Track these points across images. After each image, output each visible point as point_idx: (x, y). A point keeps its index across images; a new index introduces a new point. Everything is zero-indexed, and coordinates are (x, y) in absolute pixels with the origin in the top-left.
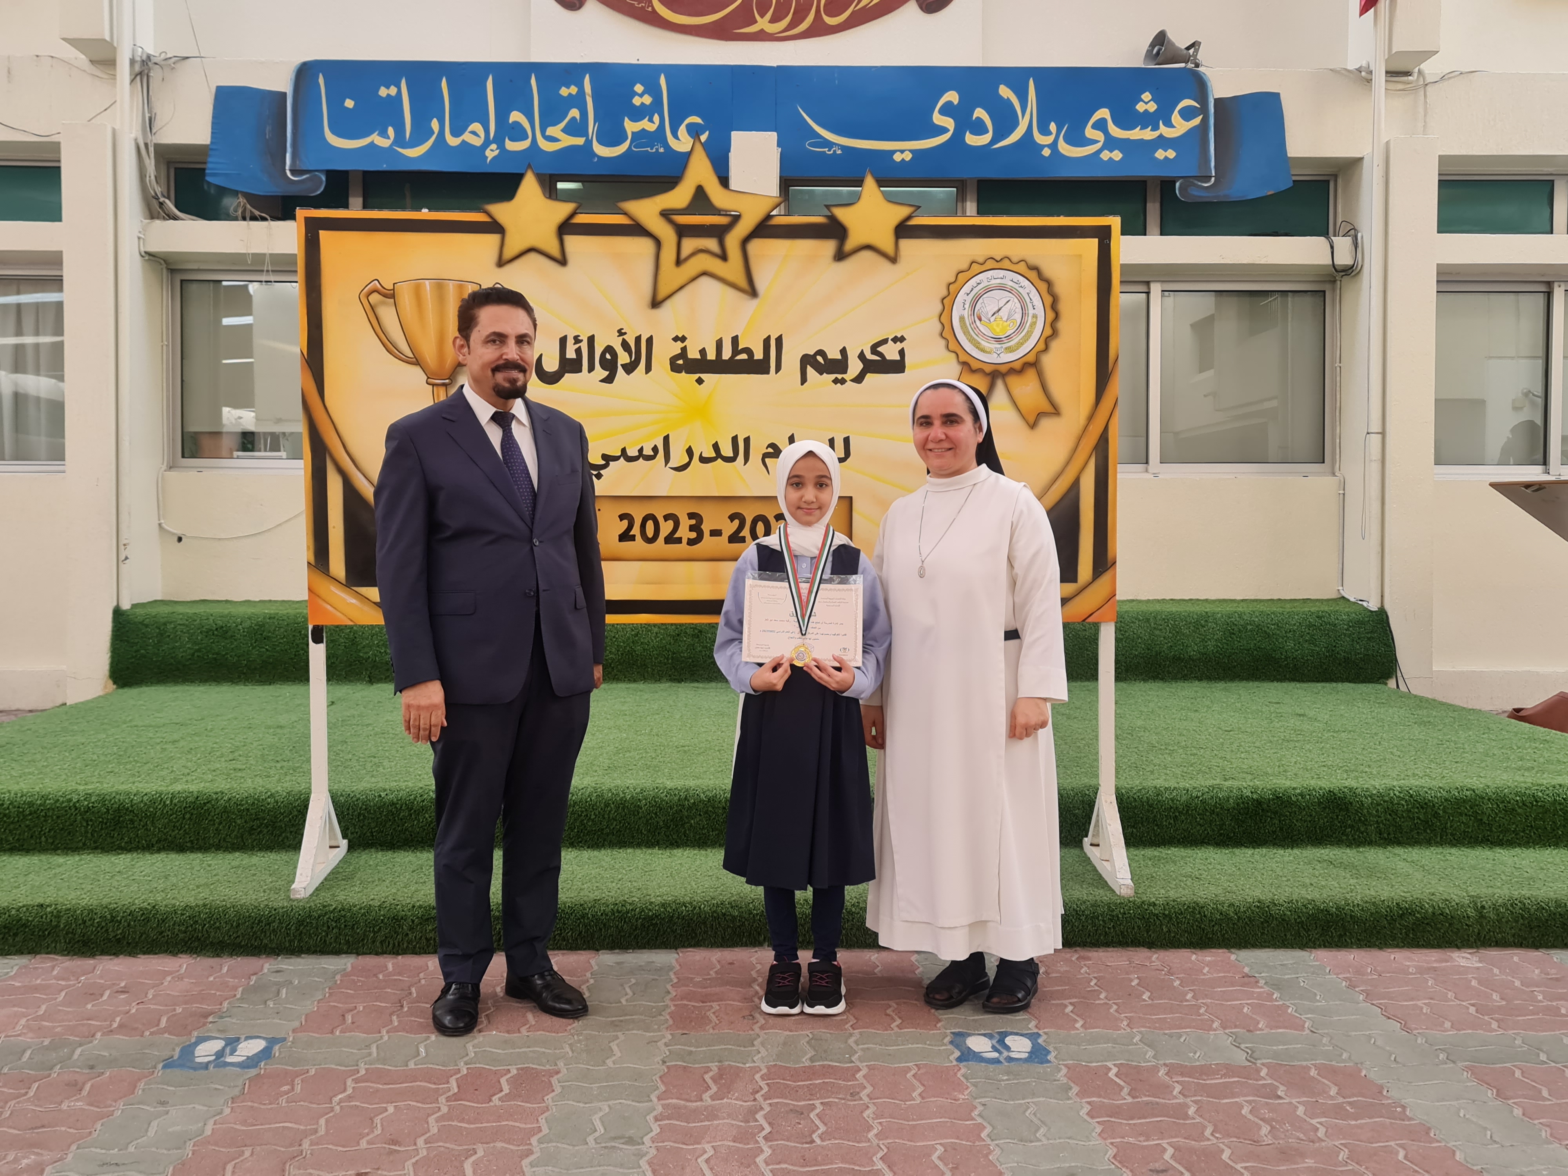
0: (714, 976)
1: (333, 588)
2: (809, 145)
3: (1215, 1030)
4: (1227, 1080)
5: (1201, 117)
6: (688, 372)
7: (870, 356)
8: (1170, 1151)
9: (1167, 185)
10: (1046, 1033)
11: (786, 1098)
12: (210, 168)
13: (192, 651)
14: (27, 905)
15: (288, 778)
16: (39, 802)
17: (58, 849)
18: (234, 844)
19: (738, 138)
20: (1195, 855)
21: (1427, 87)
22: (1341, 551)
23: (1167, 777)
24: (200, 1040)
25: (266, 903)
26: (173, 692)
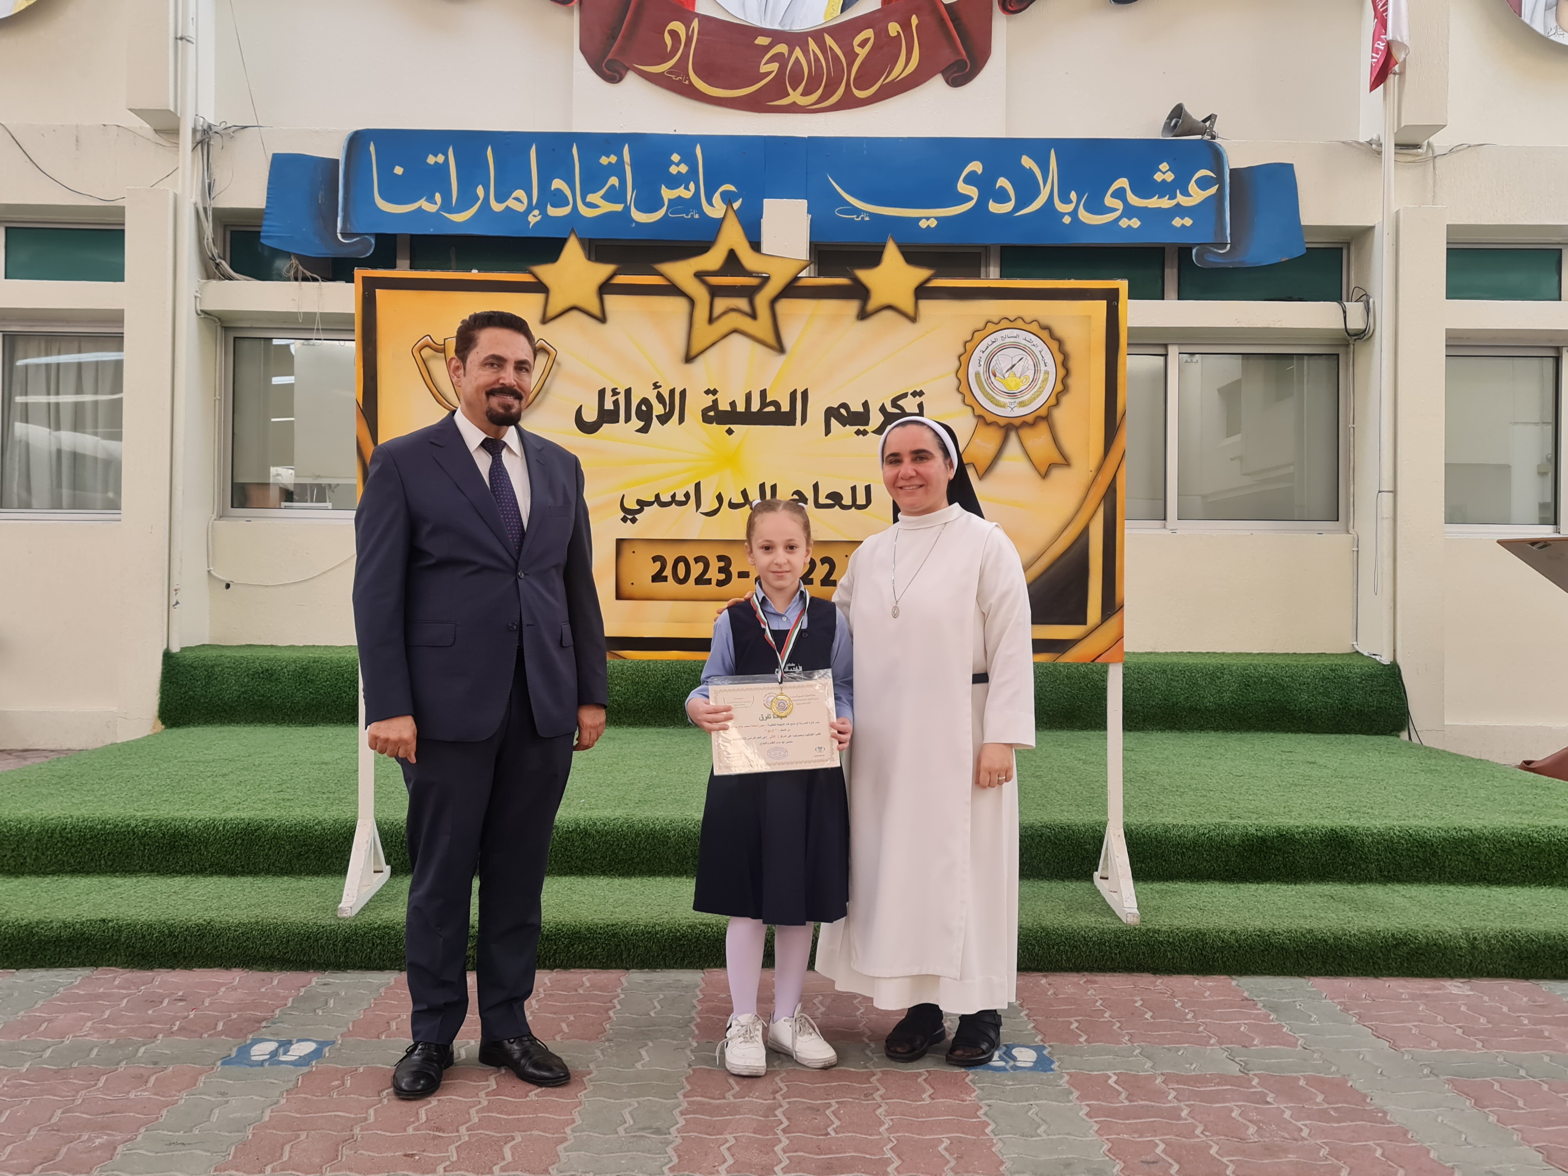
2: (839, 212)
3: (1212, 1045)
4: (1220, 1088)
5: (1217, 186)
6: (719, 423)
7: (890, 409)
8: (1162, 1146)
9: (1184, 251)
10: (1050, 1046)
11: (803, 1098)
12: (265, 231)
13: (239, 693)
14: (90, 920)
15: (334, 808)
16: (99, 827)
17: (117, 871)
18: (282, 869)
19: (769, 205)
20: (1201, 889)
21: (1436, 159)
22: (1355, 607)
23: (1176, 815)
24: (256, 1042)
25: (315, 921)
26: (220, 732)
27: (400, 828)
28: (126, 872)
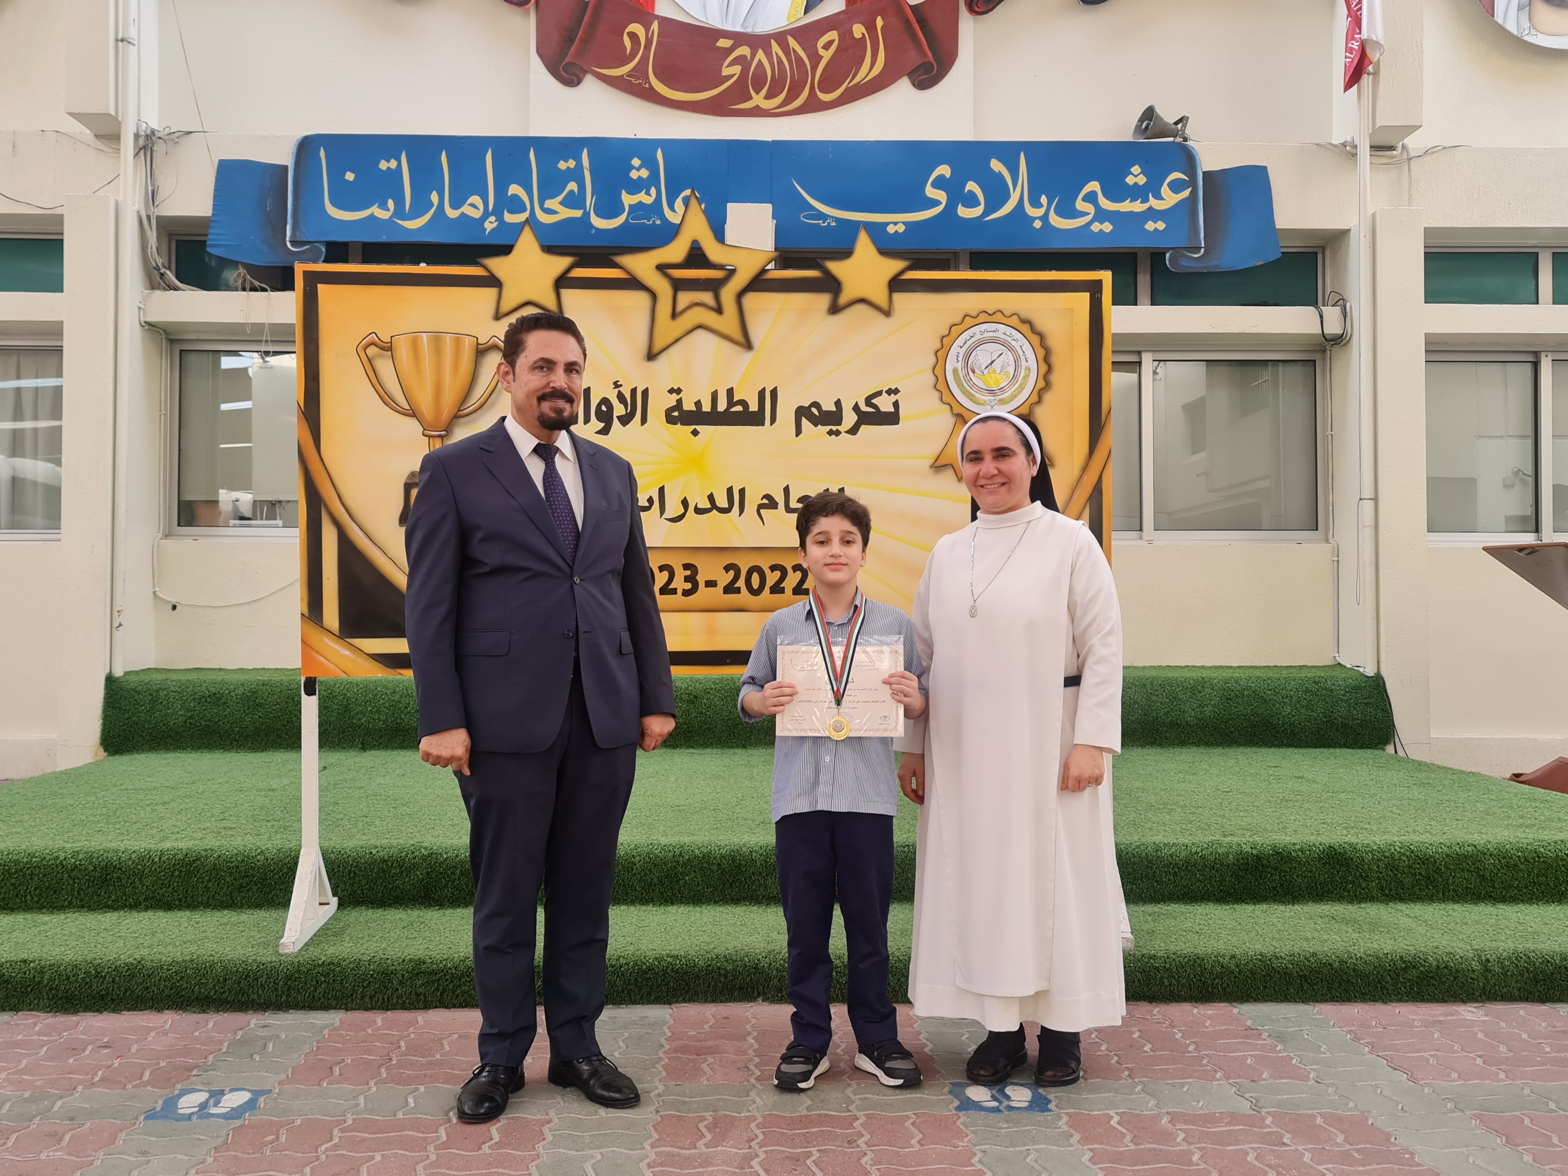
0: (708, 1030)
1: (326, 640)
2: (804, 217)
3: (1218, 1080)
4: (1231, 1128)
5: (1190, 189)
6: (684, 424)
7: (864, 408)
9: (1157, 257)
11: (781, 1146)
12: (211, 240)
13: (185, 718)
14: (10, 961)
15: (278, 836)
16: (25, 860)
17: (44, 907)
18: (222, 902)
19: (732, 208)
20: (1195, 911)
21: (1411, 161)
22: (1336, 618)
23: (1166, 833)
24: (184, 1092)
25: (254, 958)
26: (164, 759)
27: (348, 857)
28: (54, 908)
